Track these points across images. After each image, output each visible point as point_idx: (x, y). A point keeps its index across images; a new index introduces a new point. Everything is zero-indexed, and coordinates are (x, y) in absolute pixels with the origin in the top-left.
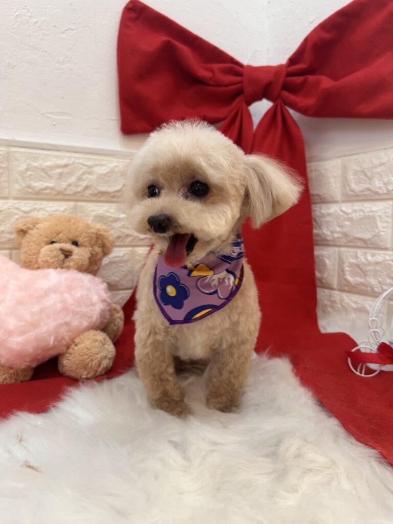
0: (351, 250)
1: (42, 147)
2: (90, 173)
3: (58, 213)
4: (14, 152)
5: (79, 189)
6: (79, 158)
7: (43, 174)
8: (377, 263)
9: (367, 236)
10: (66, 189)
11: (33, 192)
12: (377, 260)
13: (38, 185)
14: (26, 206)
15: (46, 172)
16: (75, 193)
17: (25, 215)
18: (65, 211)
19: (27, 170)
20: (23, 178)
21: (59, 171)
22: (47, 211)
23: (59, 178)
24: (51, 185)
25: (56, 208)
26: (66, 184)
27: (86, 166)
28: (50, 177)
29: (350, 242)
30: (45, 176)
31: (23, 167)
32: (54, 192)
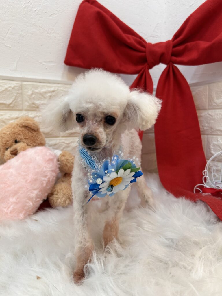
0: (215, 136)
1: (40, 81)
4: (25, 84)
6: (60, 87)
7: (41, 96)
11: (35, 106)
13: (38, 102)
14: (32, 114)
19: (32, 94)
20: (30, 99)
21: (49, 94)
23: (50, 99)
24: (45, 102)
27: (64, 91)
28: (45, 98)
29: (214, 132)
31: (30, 93)
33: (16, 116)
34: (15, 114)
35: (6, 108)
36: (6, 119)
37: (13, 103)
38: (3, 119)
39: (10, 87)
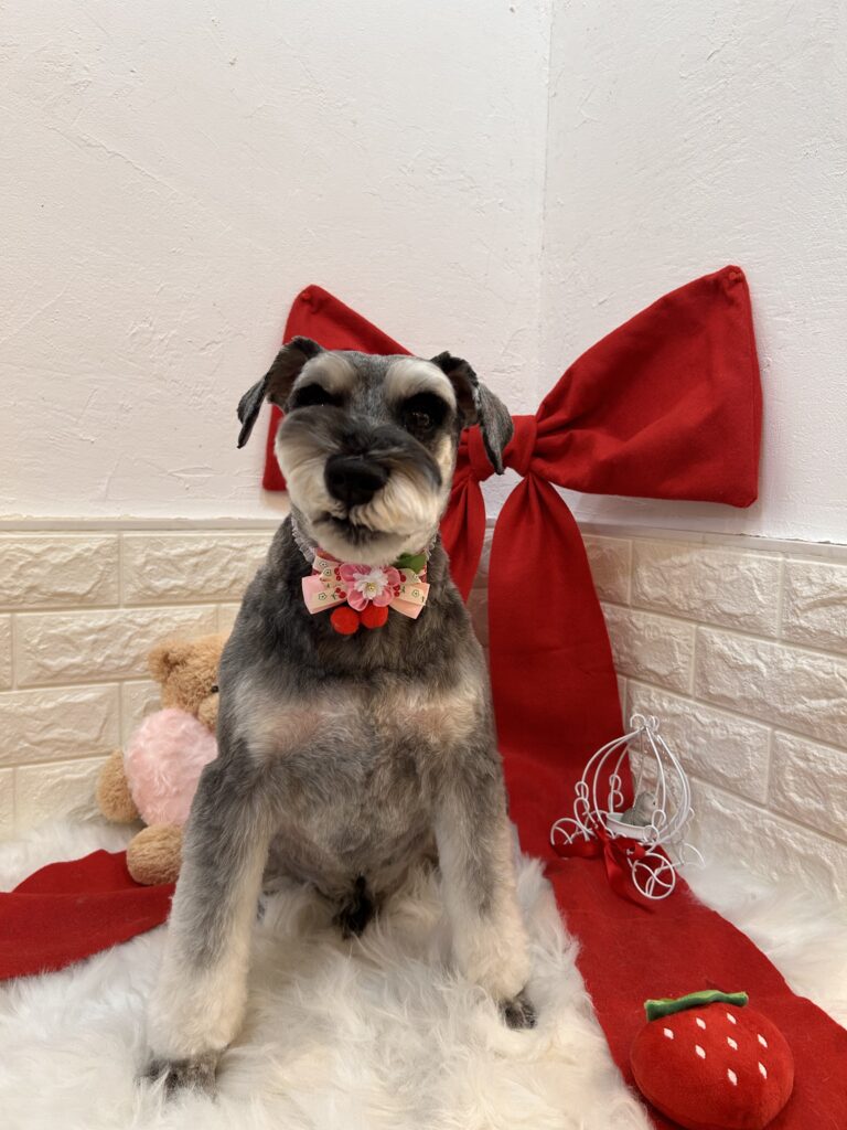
0: (642, 685)
2: (239, 560)
3: (190, 623)
4: (128, 539)
5: (224, 584)
6: (224, 538)
7: (168, 568)
8: (675, 716)
9: (663, 671)
10: (203, 587)
11: (155, 595)
12: (675, 710)
13: (160, 584)
14: (143, 616)
15: (174, 564)
16: (216, 593)
17: (142, 630)
18: (201, 618)
19: (146, 563)
20: (141, 576)
21: (193, 560)
22: (175, 622)
23: (195, 571)
24: (181, 583)
25: (188, 616)
26: (204, 578)
27: (235, 549)
28: (180, 570)
29: (641, 673)
30: (173, 569)
31: (140, 560)
32: (185, 593)
33: (102, 623)
34: (98, 618)
35: (75, 604)
36: (74, 633)
37: (96, 589)
38: (67, 634)
39: (88, 550)
